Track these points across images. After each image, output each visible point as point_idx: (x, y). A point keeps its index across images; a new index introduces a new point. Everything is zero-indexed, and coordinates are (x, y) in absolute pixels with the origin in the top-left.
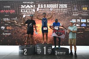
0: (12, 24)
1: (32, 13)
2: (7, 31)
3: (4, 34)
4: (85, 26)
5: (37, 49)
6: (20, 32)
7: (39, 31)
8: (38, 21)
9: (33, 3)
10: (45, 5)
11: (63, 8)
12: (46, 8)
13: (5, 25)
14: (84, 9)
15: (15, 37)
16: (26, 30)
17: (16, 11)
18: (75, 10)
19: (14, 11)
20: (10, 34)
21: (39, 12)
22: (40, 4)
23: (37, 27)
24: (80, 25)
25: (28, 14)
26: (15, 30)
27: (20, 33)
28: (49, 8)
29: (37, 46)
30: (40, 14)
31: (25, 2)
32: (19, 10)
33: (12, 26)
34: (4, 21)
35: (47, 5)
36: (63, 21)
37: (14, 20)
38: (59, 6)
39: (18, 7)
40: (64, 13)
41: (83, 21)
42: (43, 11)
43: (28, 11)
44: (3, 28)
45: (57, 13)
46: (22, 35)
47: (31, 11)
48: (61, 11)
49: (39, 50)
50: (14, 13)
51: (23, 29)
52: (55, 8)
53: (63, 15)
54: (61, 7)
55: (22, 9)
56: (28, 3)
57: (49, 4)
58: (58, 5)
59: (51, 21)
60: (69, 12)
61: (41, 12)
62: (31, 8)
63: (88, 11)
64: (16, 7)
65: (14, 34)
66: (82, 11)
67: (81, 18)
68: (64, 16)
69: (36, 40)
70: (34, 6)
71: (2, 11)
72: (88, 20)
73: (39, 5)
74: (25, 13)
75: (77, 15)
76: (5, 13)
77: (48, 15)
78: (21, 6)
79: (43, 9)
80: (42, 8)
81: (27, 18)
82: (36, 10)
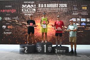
0: (13, 23)
1: (33, 12)
2: (8, 30)
3: (5, 33)
4: (85, 25)
5: (38, 47)
6: (20, 31)
7: (40, 30)
8: (39, 20)
9: (34, 2)
10: (45, 5)
11: (63, 8)
12: (46, 7)
13: (6, 24)
14: (83, 8)
15: (15, 36)
16: (27, 29)
17: (17, 11)
18: (75, 9)
19: (15, 11)
20: (11, 33)
21: (39, 11)
22: (41, 4)
23: (37, 26)
24: (80, 24)
26: (15, 29)
27: (21, 32)
28: (50, 8)
29: (38, 44)
30: (41, 13)
31: (26, 2)
32: (20, 9)
33: (13, 25)
34: (5, 20)
35: (48, 5)
37: (15, 19)
38: (59, 6)
39: (19, 6)
40: (64, 12)
41: (83, 20)
42: (44, 10)
43: (29, 10)
44: (4, 27)
45: (57, 12)
46: (23, 34)
48: (62, 11)
49: (39, 48)
51: (23, 28)
52: (55, 8)
53: (63, 15)
54: (61, 6)
55: (22, 8)
56: (29, 2)
57: (49, 3)
58: (58, 4)
60: (69, 11)
61: (41, 11)
63: (88, 10)
64: (17, 7)
65: (14, 33)
66: (82, 11)
67: (81, 17)
69: (36, 39)
70: (35, 5)
71: (4, 11)
72: (87, 19)
73: (39, 5)
74: (26, 12)
75: (77, 14)
76: (6, 13)
77: (48, 14)
78: (22, 6)
81: (28, 17)
82: (37, 10)
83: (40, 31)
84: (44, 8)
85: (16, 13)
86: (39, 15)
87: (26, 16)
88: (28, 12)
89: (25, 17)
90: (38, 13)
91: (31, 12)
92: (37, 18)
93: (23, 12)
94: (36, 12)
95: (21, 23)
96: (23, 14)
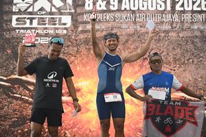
1: (59, 32)
7: (88, 110)
8: (84, 65)
11: (193, 12)
12: (119, 10)
16: (30, 103)
23: (79, 90)
25: (41, 36)
27: (5, 117)
28: (134, 12)
32: (5, 18)
36: (192, 67)
38: (174, 3)
39: (2, 3)
40: (198, 34)
42: (108, 22)
43: (42, 22)
45: (167, 32)
46: (14, 125)
47: (53, 21)
48: (186, 25)
51: (17, 99)
52: (157, 11)
54: (183, 5)
55: (15, 13)
59: (141, 66)
62: (54, 10)
68: (199, 45)
74: (29, 31)
77: (127, 41)
78: (11, 3)
79: (108, 16)
80: (103, 12)
81: (36, 51)
82: (77, 21)
83: (88, 114)
84: (109, 11)
86: (87, 42)
88: (40, 32)
90: (82, 36)
91: (51, 29)
92: (78, 56)
93: (19, 28)
94: (73, 29)
95: (5, 78)
96: (17, 38)
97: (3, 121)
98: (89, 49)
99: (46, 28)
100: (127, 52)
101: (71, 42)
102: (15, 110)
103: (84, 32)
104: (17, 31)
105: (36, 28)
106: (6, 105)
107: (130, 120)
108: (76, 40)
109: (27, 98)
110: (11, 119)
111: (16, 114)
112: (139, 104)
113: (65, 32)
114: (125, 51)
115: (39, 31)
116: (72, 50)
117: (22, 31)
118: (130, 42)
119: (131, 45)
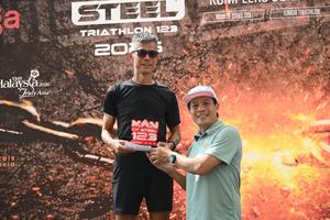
1: (163, 30)
6: (64, 190)
21: (220, 17)
26: (24, 174)
27: (71, 199)
30: (233, 33)
32: (60, 8)
37: (13, 94)
42: (257, 3)
50: (16, 33)
51: (91, 162)
61: (237, 16)
65: (14, 211)
74: (105, 32)
77: (296, 41)
81: (122, 70)
82: (196, 6)
85: (24, 38)
86: (218, 46)
87: (110, 59)
88: (126, 31)
89: (96, 75)
90: (207, 37)
91: (148, 25)
92: (202, 75)
93: (86, 27)
94: (190, 23)
95: (67, 125)
96: (84, 47)
97: (67, 206)
98: (224, 61)
99: (138, 24)
100: (297, 62)
101: (188, 49)
102: (89, 185)
103: (211, 27)
104: (83, 32)
105: (118, 26)
106: (70, 176)
107: (311, 194)
108: (197, 45)
109: (111, 161)
110: (82, 201)
111: (92, 192)
112: (327, 164)
113: (175, 29)
114: (293, 61)
115: (124, 31)
116: (192, 64)
117: (92, 32)
118: (302, 43)
119: (305, 48)
